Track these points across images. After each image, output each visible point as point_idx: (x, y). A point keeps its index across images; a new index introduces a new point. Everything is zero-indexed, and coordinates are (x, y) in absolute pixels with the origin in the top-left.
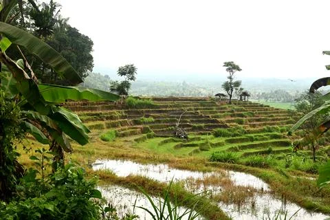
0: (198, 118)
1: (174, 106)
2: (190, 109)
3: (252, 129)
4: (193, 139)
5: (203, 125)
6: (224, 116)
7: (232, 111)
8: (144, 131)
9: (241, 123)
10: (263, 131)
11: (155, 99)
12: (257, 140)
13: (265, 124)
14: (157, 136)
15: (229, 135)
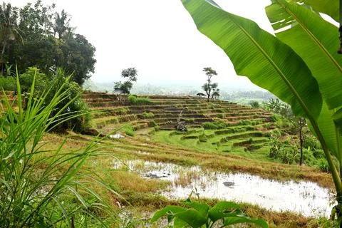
0: (188, 114)
1: (167, 103)
2: (180, 106)
3: (231, 123)
4: (191, 132)
5: (193, 119)
6: (207, 112)
7: (212, 108)
8: (151, 125)
9: (221, 117)
10: (239, 124)
11: (151, 97)
12: (236, 131)
13: (239, 119)
14: (162, 130)
15: (215, 128)
